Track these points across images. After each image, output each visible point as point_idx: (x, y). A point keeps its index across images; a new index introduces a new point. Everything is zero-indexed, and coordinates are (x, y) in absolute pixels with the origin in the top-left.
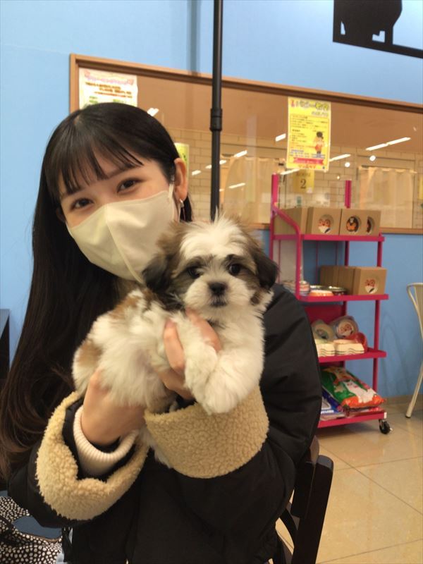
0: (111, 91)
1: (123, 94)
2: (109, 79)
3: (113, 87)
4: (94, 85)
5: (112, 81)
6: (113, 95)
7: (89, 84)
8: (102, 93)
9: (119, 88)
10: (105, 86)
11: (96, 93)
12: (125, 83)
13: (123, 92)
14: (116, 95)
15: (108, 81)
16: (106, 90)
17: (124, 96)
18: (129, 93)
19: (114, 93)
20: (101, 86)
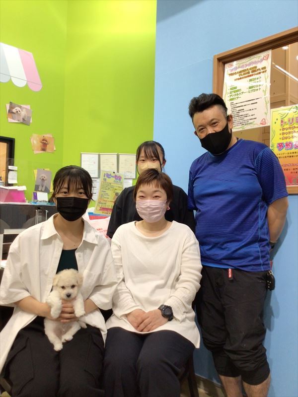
0: (249, 73)
1: (259, 71)
2: (248, 63)
3: (251, 69)
4: (236, 73)
5: (250, 64)
6: (250, 76)
7: (231, 75)
8: (241, 78)
9: (256, 67)
10: (244, 71)
11: (236, 80)
12: (262, 61)
13: (258, 70)
14: (252, 75)
15: (247, 65)
16: (244, 74)
17: (260, 73)
18: (264, 68)
19: (251, 74)
20: (240, 72)
